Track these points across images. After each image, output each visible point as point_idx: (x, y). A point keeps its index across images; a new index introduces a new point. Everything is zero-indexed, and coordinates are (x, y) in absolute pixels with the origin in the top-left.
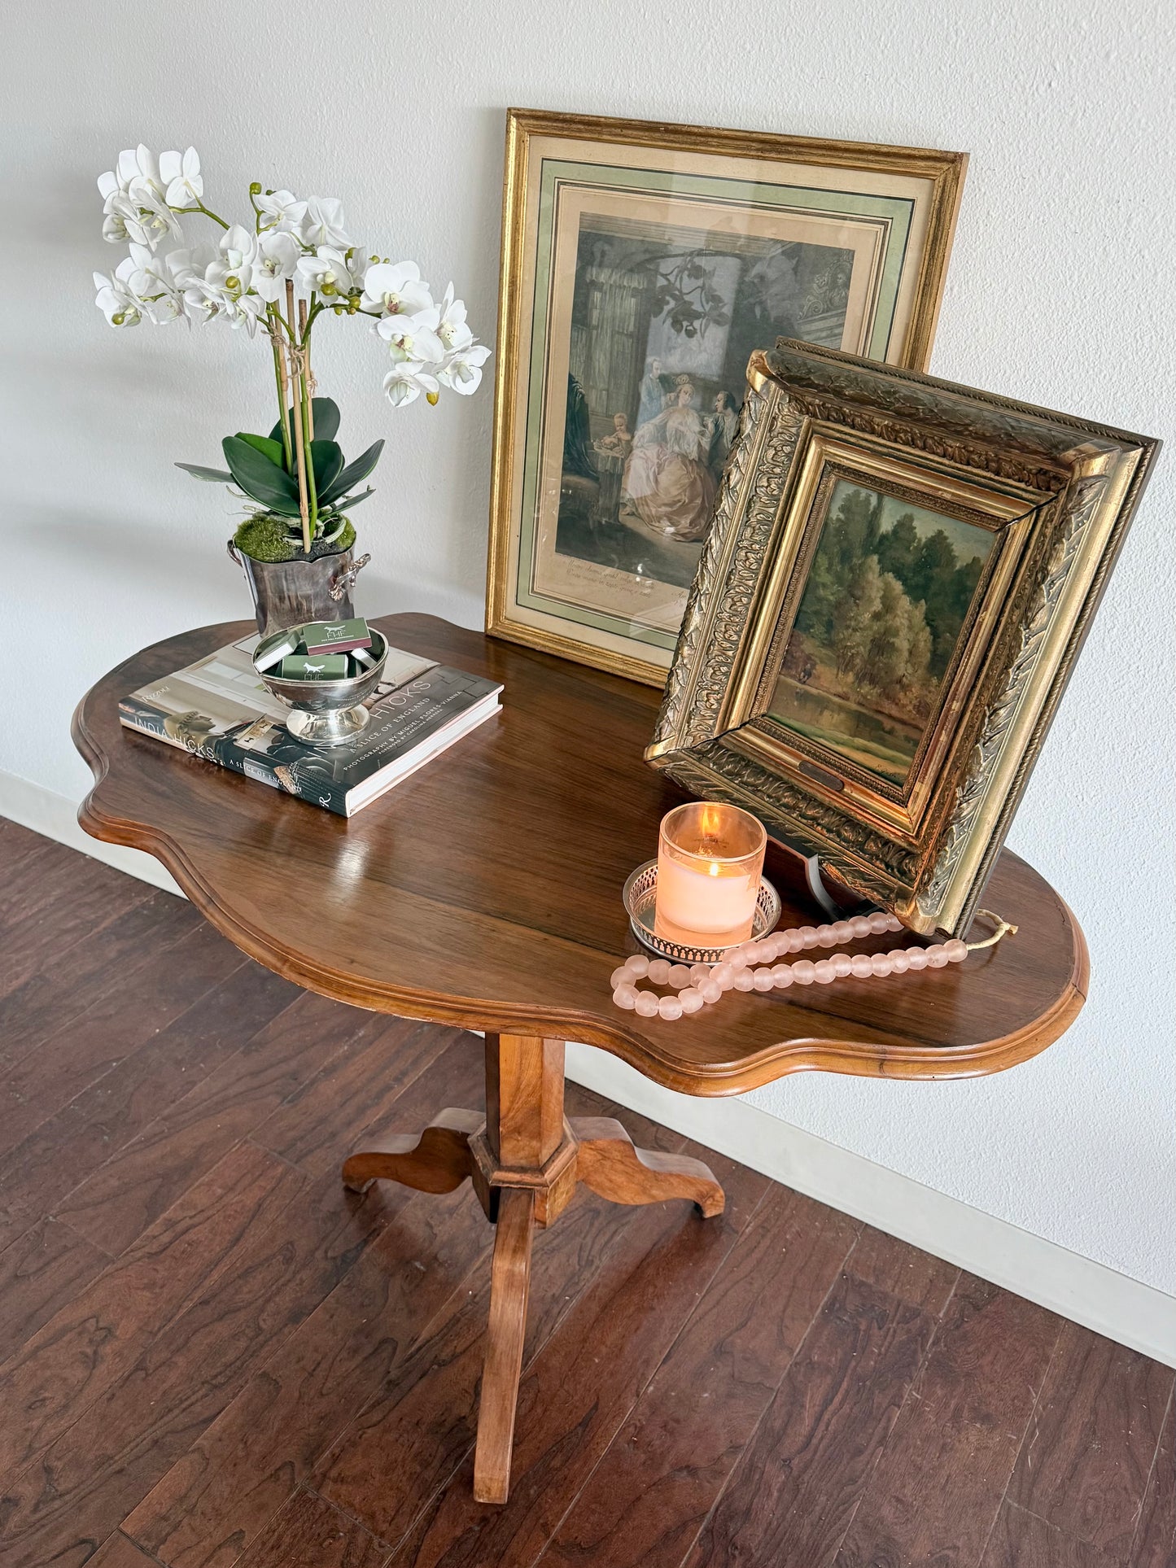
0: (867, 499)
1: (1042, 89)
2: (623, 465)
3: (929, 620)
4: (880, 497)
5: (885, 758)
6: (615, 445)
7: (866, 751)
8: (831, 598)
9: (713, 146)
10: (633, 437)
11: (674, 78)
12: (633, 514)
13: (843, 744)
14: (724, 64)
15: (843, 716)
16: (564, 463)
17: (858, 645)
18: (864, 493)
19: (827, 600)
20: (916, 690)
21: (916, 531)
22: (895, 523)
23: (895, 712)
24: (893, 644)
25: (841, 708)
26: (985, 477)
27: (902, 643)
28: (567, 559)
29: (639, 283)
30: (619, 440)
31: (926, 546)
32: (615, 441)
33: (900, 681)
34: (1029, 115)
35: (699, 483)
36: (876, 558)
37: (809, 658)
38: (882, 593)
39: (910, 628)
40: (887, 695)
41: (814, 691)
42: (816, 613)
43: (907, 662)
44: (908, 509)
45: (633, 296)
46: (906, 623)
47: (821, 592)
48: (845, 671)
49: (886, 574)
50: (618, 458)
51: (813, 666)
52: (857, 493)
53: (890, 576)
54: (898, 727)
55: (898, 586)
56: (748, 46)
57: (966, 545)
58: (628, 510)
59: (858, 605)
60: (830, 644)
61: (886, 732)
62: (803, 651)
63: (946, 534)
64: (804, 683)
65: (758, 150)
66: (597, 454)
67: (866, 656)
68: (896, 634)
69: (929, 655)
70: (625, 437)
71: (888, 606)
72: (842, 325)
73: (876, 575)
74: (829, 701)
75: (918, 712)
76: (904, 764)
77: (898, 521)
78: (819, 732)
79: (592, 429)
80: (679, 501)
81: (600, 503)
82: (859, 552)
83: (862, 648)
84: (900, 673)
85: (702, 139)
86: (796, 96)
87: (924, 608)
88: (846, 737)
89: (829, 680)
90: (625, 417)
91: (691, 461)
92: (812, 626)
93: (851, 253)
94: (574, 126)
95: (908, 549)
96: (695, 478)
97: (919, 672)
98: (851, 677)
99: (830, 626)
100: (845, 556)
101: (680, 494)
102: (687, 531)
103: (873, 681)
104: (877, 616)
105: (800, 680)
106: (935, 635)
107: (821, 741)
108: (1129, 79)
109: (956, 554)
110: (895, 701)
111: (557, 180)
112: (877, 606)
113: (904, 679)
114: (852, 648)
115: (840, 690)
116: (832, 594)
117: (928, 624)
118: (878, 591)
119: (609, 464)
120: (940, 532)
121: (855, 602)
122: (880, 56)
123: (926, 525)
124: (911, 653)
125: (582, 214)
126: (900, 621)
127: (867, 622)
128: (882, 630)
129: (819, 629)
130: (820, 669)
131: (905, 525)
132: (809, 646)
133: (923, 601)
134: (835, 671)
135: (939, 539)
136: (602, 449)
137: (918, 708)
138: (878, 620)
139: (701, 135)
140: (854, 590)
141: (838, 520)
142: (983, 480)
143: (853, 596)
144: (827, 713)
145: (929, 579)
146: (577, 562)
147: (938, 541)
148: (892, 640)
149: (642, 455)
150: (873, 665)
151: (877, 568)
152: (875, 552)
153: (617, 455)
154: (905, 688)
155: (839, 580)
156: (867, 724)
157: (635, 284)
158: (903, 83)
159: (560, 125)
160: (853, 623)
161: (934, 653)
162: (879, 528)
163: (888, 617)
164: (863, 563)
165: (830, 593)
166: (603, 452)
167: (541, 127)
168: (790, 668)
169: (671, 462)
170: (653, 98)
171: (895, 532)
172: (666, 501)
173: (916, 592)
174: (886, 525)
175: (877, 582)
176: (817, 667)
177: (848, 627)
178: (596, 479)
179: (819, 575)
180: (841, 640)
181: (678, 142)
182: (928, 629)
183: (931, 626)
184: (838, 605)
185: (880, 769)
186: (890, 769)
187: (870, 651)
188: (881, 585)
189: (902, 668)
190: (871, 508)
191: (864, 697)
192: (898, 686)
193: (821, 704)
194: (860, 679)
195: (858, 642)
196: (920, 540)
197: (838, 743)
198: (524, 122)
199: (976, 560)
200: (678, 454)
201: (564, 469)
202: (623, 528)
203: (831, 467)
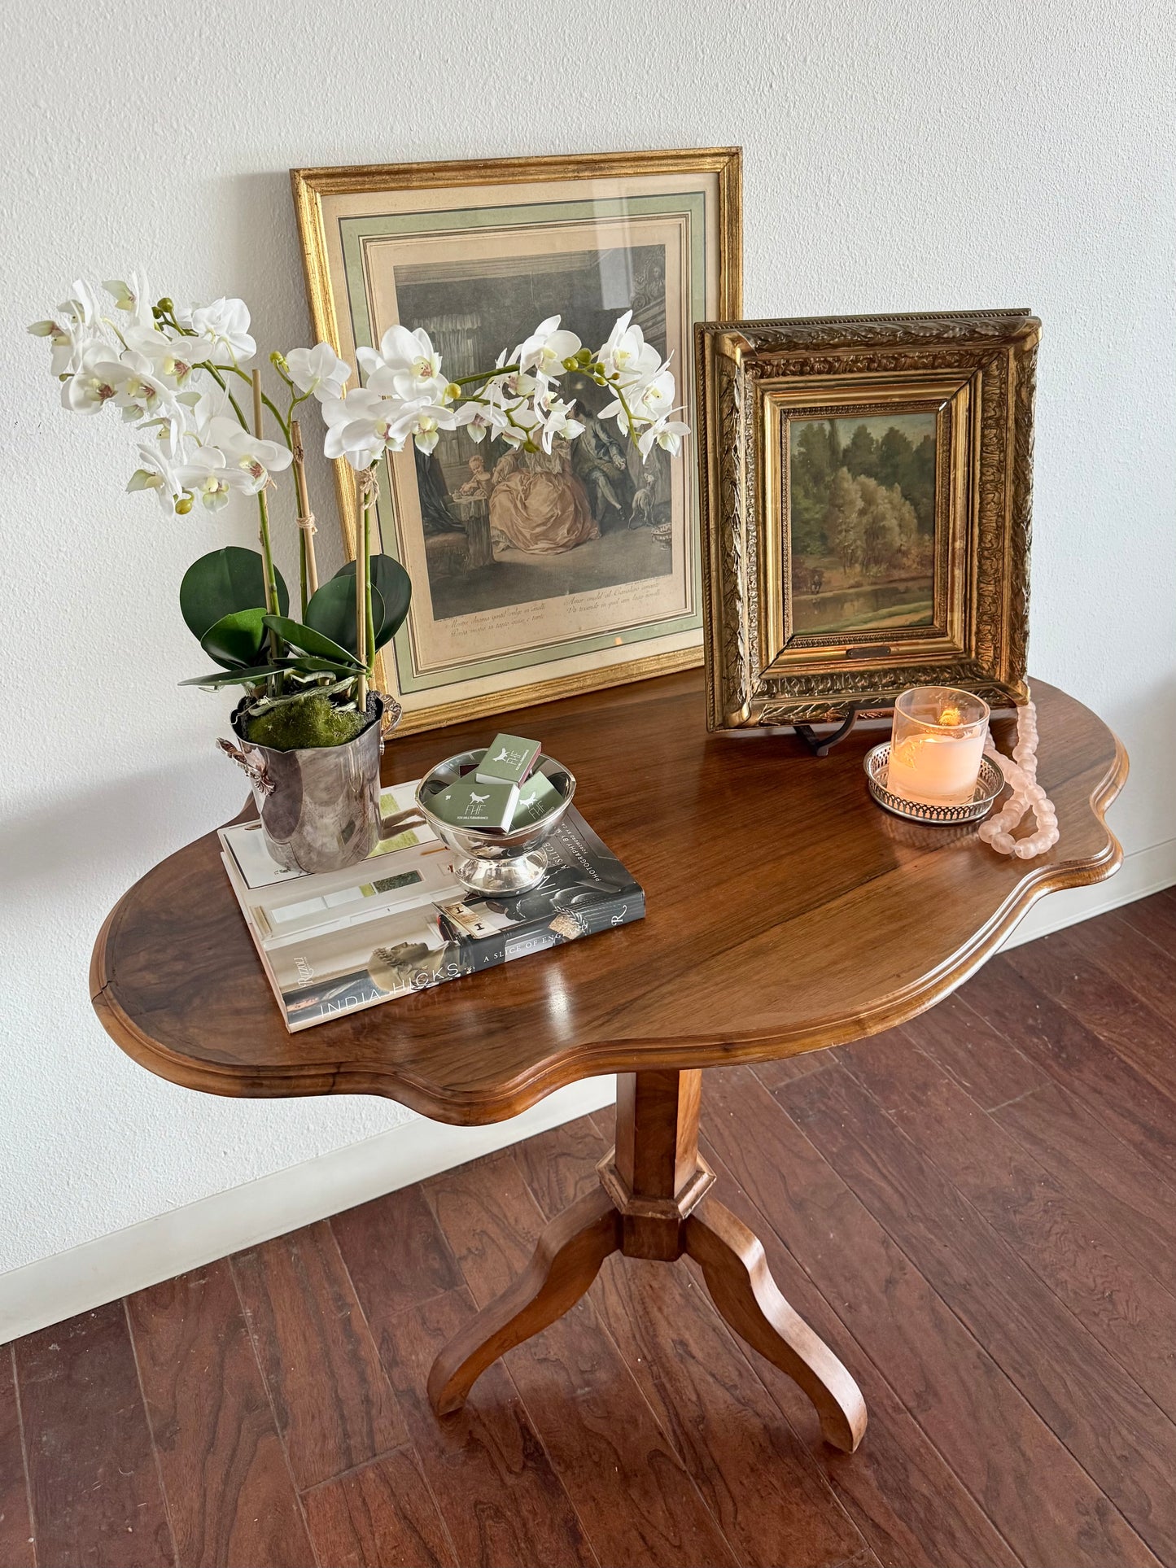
0: (821, 429)
1: (766, 89)
2: (487, 505)
3: (906, 497)
4: (831, 421)
5: (909, 612)
6: (475, 489)
7: (891, 615)
8: (817, 516)
9: (532, 174)
10: (492, 475)
11: (459, 116)
12: (508, 547)
13: (871, 621)
14: (507, 97)
15: (862, 600)
16: (425, 527)
17: (855, 541)
18: (816, 425)
19: (813, 519)
20: (914, 551)
21: (872, 435)
22: (852, 436)
23: (904, 575)
24: (884, 526)
25: (858, 595)
26: (920, 375)
27: (892, 522)
28: (449, 621)
29: (473, 323)
30: (478, 482)
31: (883, 443)
32: (475, 485)
33: (899, 551)
34: (760, 111)
35: (568, 493)
36: (845, 469)
37: (814, 571)
38: (860, 494)
39: (894, 508)
40: (893, 566)
41: (829, 594)
42: (808, 534)
43: (900, 534)
44: (860, 422)
45: (468, 338)
46: (888, 506)
47: (807, 516)
48: (851, 565)
49: (858, 478)
50: (480, 501)
51: (821, 575)
52: (810, 427)
53: (862, 478)
54: (910, 584)
55: (872, 483)
56: (530, 78)
57: (914, 429)
58: (502, 545)
59: (843, 512)
60: (831, 552)
61: (904, 593)
62: (806, 569)
63: (896, 428)
64: (818, 592)
65: (573, 171)
66: (458, 505)
67: (865, 546)
68: (884, 518)
69: (915, 521)
70: (484, 477)
71: (869, 499)
72: (664, 311)
73: (851, 482)
74: (845, 595)
75: (922, 565)
76: (926, 608)
77: (854, 434)
78: (848, 623)
79: (448, 482)
80: (552, 516)
81: (471, 551)
82: (828, 471)
83: (859, 543)
84: (899, 544)
85: (520, 169)
86: (578, 119)
87: (899, 489)
88: (870, 615)
89: (838, 579)
90: (481, 458)
91: (555, 476)
92: (808, 546)
93: (662, 248)
94: (378, 178)
95: (871, 453)
96: (563, 490)
97: (913, 536)
98: (858, 568)
99: (824, 538)
100: (817, 478)
101: (551, 510)
102: (566, 540)
103: (877, 562)
104: (862, 512)
105: (813, 593)
106: (915, 504)
107: (851, 628)
108: (819, 75)
109: (910, 439)
110: (901, 567)
111: (361, 238)
112: (860, 504)
113: (903, 548)
114: (851, 545)
115: (852, 582)
116: (817, 513)
117: (906, 499)
118: (856, 493)
119: (472, 509)
120: (891, 429)
121: (839, 510)
122: (646, 77)
123: (877, 428)
124: (900, 526)
125: (395, 269)
126: (883, 506)
127: (855, 521)
128: (871, 520)
129: (815, 545)
130: (827, 575)
131: (861, 436)
132: (810, 563)
133: (896, 485)
134: (842, 570)
135: (892, 434)
136: (463, 498)
137: (921, 563)
138: (865, 514)
139: (520, 165)
140: (836, 502)
141: (800, 454)
142: (920, 378)
143: (835, 506)
144: (847, 606)
145: (896, 467)
146: (459, 619)
147: (892, 436)
148: (882, 524)
149: (505, 488)
150: (873, 550)
151: (849, 476)
152: (843, 465)
153: (480, 498)
154: (905, 554)
155: (819, 500)
156: (884, 596)
157: (468, 325)
158: (666, 96)
159: (360, 179)
160: (844, 527)
161: (919, 517)
162: (838, 444)
163: (873, 508)
164: (836, 477)
165: (816, 513)
166: (464, 501)
167: (337, 185)
168: (800, 588)
169: (535, 484)
170: (438, 139)
171: (854, 442)
172: (540, 522)
173: (886, 481)
174: (845, 440)
175: (852, 486)
176: (825, 575)
177: (841, 532)
178: (462, 530)
179: (799, 504)
180: (838, 544)
181: (496, 176)
182: (908, 502)
183: (909, 499)
184: (825, 519)
185: (908, 623)
186: (915, 618)
187: (866, 540)
188: (858, 487)
189: (898, 540)
190: (827, 433)
191: (875, 577)
192: (900, 555)
193: (839, 601)
194: (866, 565)
195: (853, 540)
196: (877, 441)
197: (866, 623)
198: (313, 182)
199: (926, 438)
200: (541, 474)
201: (426, 534)
202: (499, 566)
203: (785, 414)
